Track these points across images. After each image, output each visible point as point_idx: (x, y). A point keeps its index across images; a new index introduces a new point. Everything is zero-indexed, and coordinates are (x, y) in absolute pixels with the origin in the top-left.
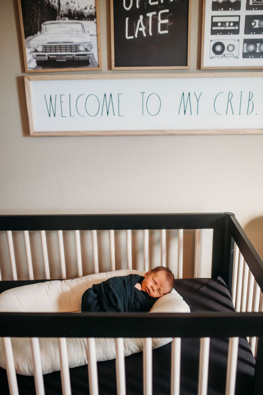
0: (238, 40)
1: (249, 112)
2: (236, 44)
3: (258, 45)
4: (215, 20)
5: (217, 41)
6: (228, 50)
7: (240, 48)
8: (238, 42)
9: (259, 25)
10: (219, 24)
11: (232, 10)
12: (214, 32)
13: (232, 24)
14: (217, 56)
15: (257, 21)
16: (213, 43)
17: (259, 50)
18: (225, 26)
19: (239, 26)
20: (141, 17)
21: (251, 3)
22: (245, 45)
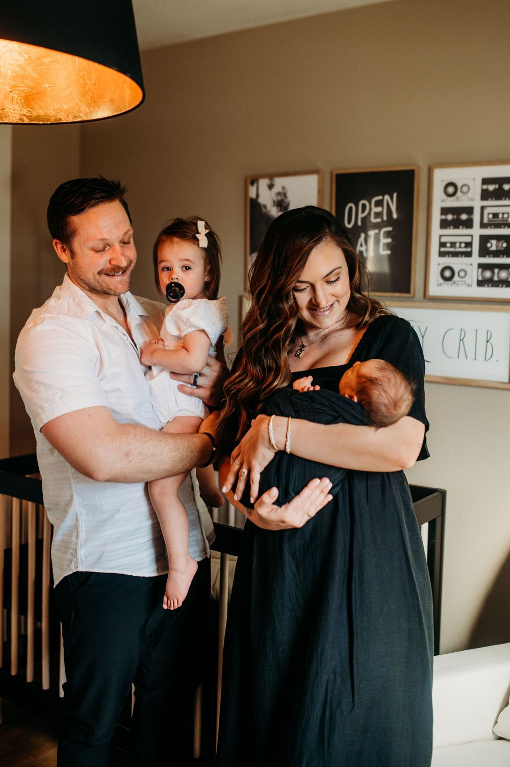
0: (471, 265)
1: (488, 357)
2: (468, 269)
3: (496, 271)
4: (444, 240)
5: (445, 265)
6: (459, 276)
7: (474, 274)
8: (471, 267)
9: (497, 247)
10: (448, 245)
11: (463, 228)
12: (442, 254)
13: (463, 245)
14: (446, 282)
15: (494, 242)
16: (441, 268)
17: (498, 276)
18: (455, 247)
19: (471, 247)
20: (363, 235)
21: (486, 221)
22: (480, 270)
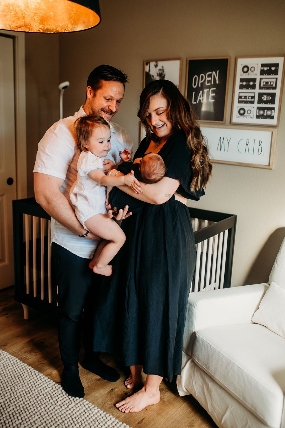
0: (254, 107)
1: (259, 153)
2: (252, 110)
3: (266, 111)
4: (241, 95)
5: (241, 107)
6: (247, 113)
7: (255, 112)
8: (253, 108)
9: (267, 99)
10: (243, 97)
11: (250, 89)
12: (240, 102)
13: (250, 98)
14: (241, 116)
15: (265, 96)
16: (239, 108)
17: (266, 114)
18: (246, 99)
19: (254, 99)
20: (201, 92)
21: (262, 85)
22: (258, 110)
